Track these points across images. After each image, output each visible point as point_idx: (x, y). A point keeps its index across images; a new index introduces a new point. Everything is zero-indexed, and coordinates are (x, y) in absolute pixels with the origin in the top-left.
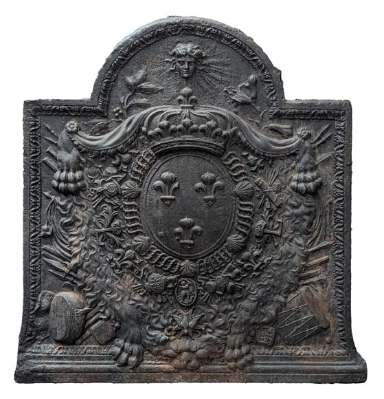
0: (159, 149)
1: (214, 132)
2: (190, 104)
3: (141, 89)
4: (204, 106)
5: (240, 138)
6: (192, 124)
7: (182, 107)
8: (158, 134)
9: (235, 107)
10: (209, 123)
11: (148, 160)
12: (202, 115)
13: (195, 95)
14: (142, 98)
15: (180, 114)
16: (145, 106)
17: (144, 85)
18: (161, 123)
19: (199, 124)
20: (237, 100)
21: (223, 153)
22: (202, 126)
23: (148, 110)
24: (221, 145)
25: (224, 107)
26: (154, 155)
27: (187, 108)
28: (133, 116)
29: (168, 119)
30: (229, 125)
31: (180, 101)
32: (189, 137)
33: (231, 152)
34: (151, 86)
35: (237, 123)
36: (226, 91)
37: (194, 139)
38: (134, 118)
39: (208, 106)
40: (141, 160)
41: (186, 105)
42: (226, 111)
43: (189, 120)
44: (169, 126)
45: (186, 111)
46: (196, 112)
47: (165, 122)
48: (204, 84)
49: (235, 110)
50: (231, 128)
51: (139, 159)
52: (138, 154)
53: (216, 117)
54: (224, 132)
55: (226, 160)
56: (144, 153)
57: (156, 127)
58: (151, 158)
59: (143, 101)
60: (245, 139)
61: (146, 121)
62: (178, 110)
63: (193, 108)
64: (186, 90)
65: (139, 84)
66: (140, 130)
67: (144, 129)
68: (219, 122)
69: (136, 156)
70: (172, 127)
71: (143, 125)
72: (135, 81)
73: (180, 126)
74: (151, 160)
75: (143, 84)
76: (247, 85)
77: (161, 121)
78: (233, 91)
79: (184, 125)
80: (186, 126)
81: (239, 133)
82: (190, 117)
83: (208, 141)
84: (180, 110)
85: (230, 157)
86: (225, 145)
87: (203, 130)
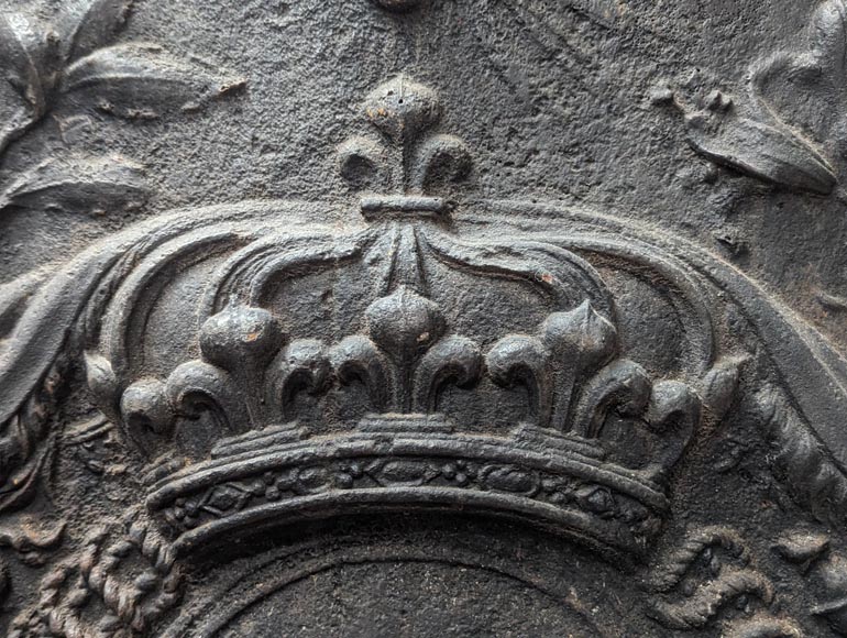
0: (199, 516)
1: (598, 387)
2: (427, 187)
3: (91, 88)
4: (515, 202)
5: (768, 433)
6: (438, 327)
7: (372, 213)
8: (196, 402)
9: (731, 212)
10: (559, 321)
11: (126, 594)
12: (505, 263)
13: (458, 128)
14: (97, 147)
15: (356, 256)
16: (114, 207)
17: (112, 60)
18: (221, 321)
19: (486, 329)
20: (742, 159)
21: (654, 540)
22: (508, 346)
23: (133, 233)
24: (642, 478)
25: (654, 215)
26: (166, 556)
27: (404, 213)
28: (34, 276)
29: (268, 293)
30: (695, 340)
31: (357, 170)
32: (413, 429)
33: (706, 533)
34: (163, 66)
35: (752, 326)
36: (666, 104)
37: (459, 441)
38: (32, 291)
39: (548, 204)
40: (75, 593)
41: (397, 199)
42: (667, 235)
43: (417, 302)
44: (271, 343)
45: (398, 239)
46: (466, 245)
47: (243, 319)
48: (516, 57)
49: (731, 231)
50: (711, 362)
51: (61, 586)
52: (59, 546)
53: (610, 280)
54: (669, 391)
55: (676, 591)
56: (101, 542)
57: (182, 350)
58: (146, 576)
59: (105, 168)
60: (806, 442)
61: (116, 314)
62: (343, 234)
63: (441, 217)
64: (401, 91)
65: (75, 53)
66: (72, 374)
67: (98, 366)
68: (631, 316)
69: (39, 568)
70: (299, 352)
71: (92, 341)
72: (48, 30)
73: (355, 345)
74: (148, 592)
75: (103, 55)
76: (807, 59)
77: (215, 307)
78: (716, 106)
79: (382, 335)
80: (402, 347)
81: (766, 398)
82: (423, 284)
83: (551, 457)
84: (356, 229)
85: (698, 566)
86: (664, 482)
87: (517, 377)
